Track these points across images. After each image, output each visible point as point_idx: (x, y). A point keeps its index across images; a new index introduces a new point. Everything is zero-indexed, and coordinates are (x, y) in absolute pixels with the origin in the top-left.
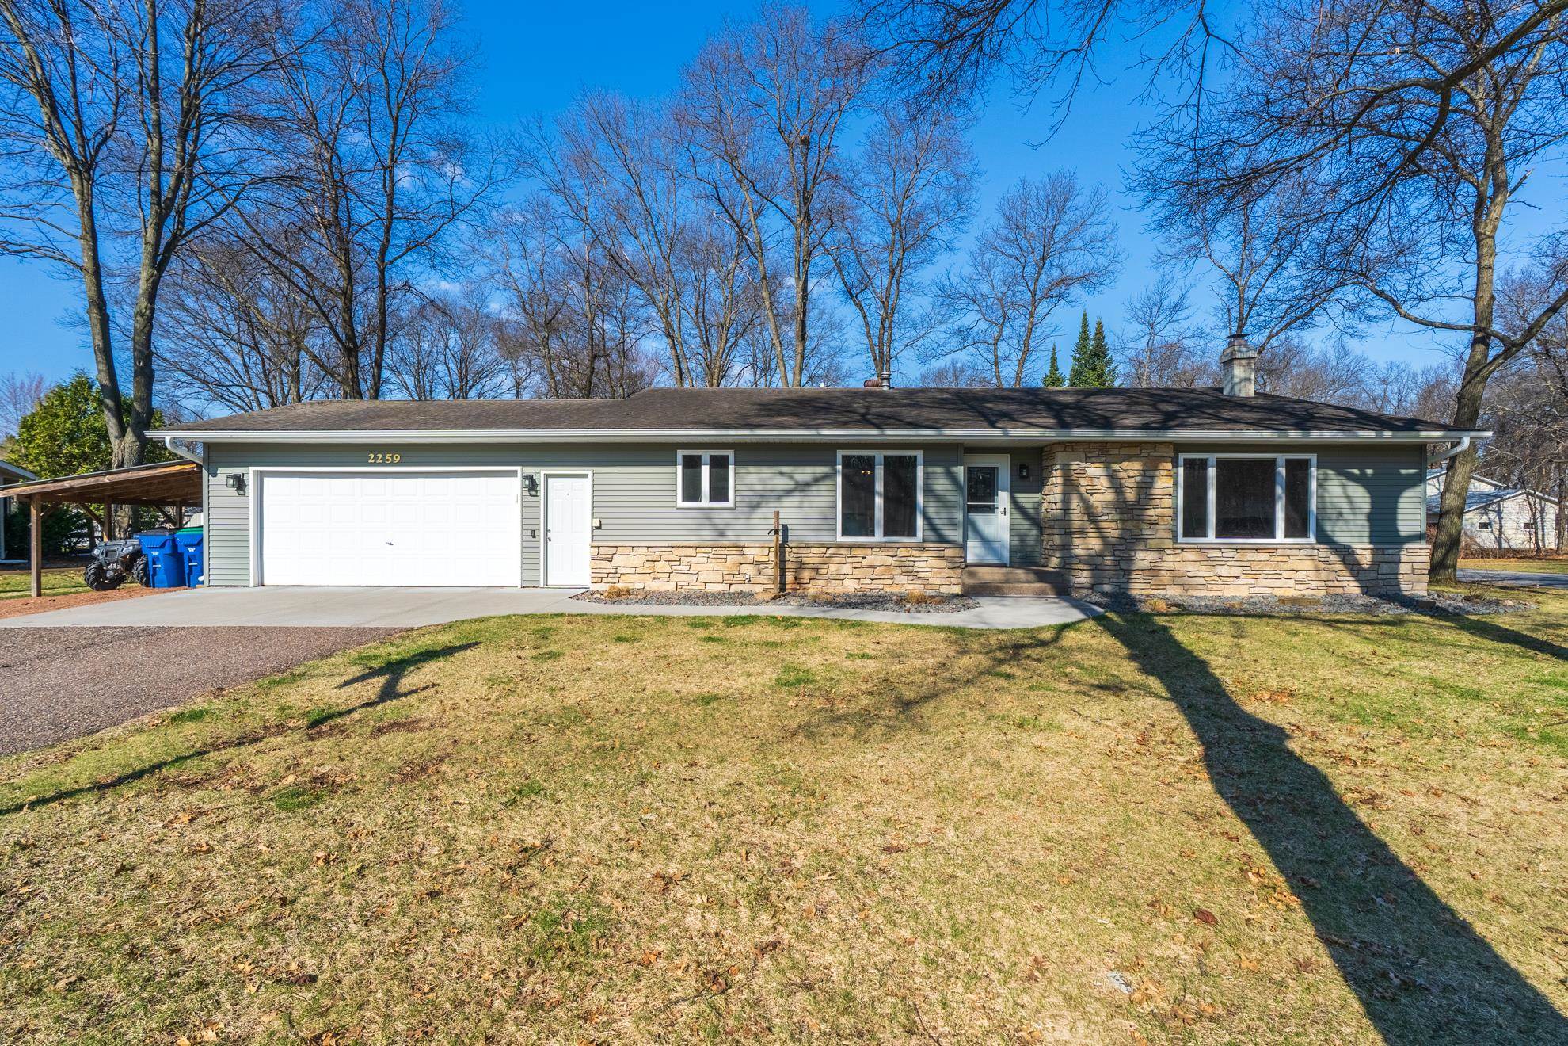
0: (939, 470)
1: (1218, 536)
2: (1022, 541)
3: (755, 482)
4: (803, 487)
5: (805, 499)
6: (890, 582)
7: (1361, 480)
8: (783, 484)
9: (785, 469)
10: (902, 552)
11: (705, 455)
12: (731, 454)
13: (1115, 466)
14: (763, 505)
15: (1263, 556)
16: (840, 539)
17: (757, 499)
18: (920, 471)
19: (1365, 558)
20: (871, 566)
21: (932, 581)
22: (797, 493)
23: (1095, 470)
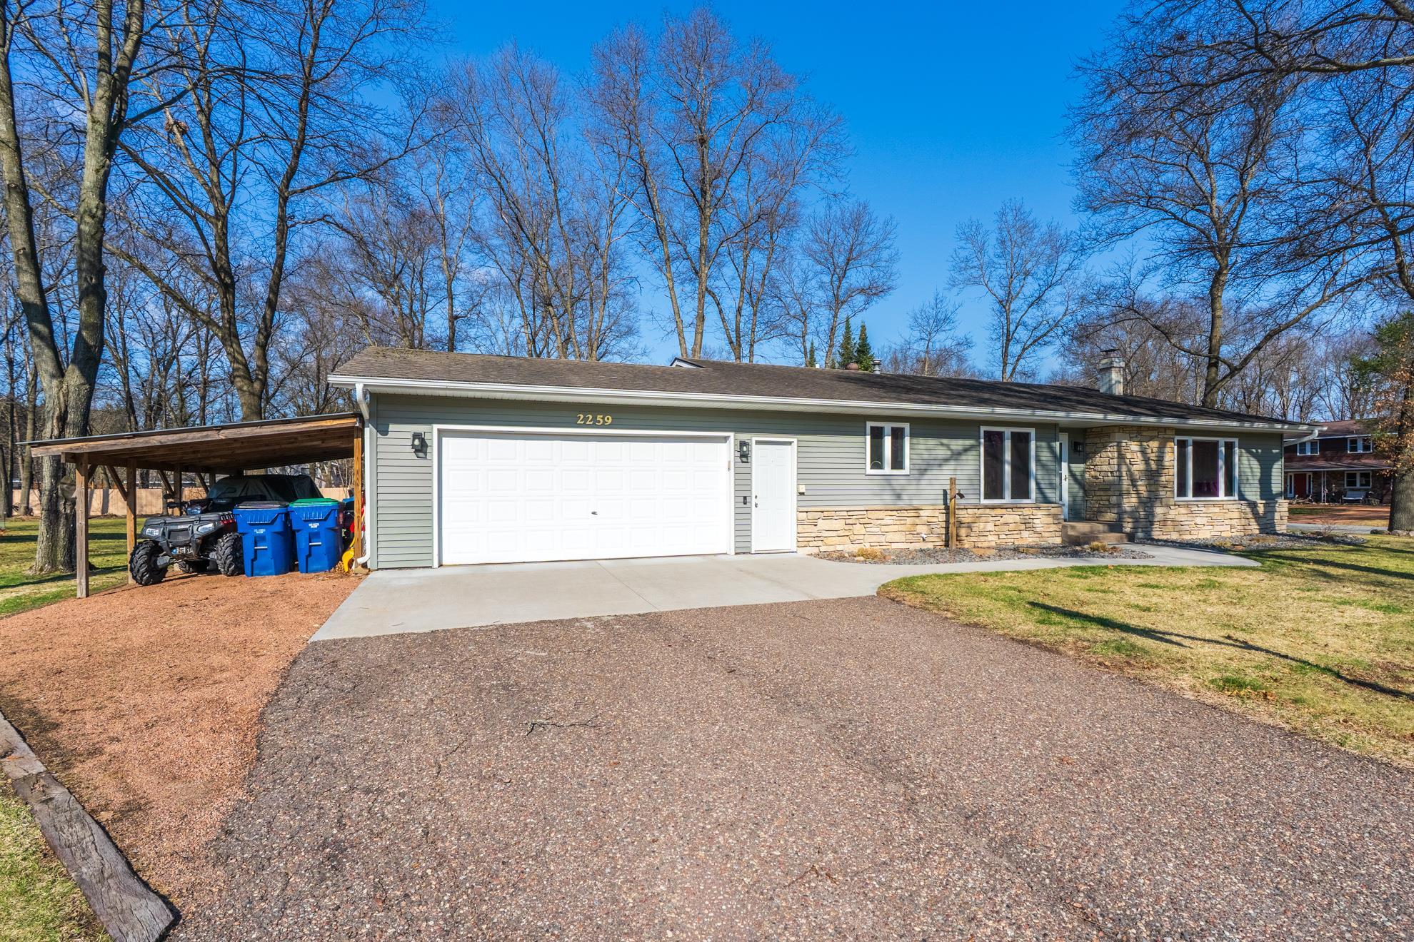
0: (1044, 444)
1: (1194, 495)
2: (1074, 501)
3: (924, 452)
4: (956, 455)
5: (959, 467)
6: (1018, 536)
7: (1255, 456)
8: (942, 452)
9: (945, 441)
10: (1026, 512)
11: (888, 426)
12: (907, 426)
13: (1145, 444)
14: (929, 472)
15: (1217, 510)
16: (984, 502)
17: (923, 467)
18: (1033, 445)
19: (1261, 510)
20: (1006, 524)
21: (1044, 534)
22: (952, 462)
23: (1134, 446)
